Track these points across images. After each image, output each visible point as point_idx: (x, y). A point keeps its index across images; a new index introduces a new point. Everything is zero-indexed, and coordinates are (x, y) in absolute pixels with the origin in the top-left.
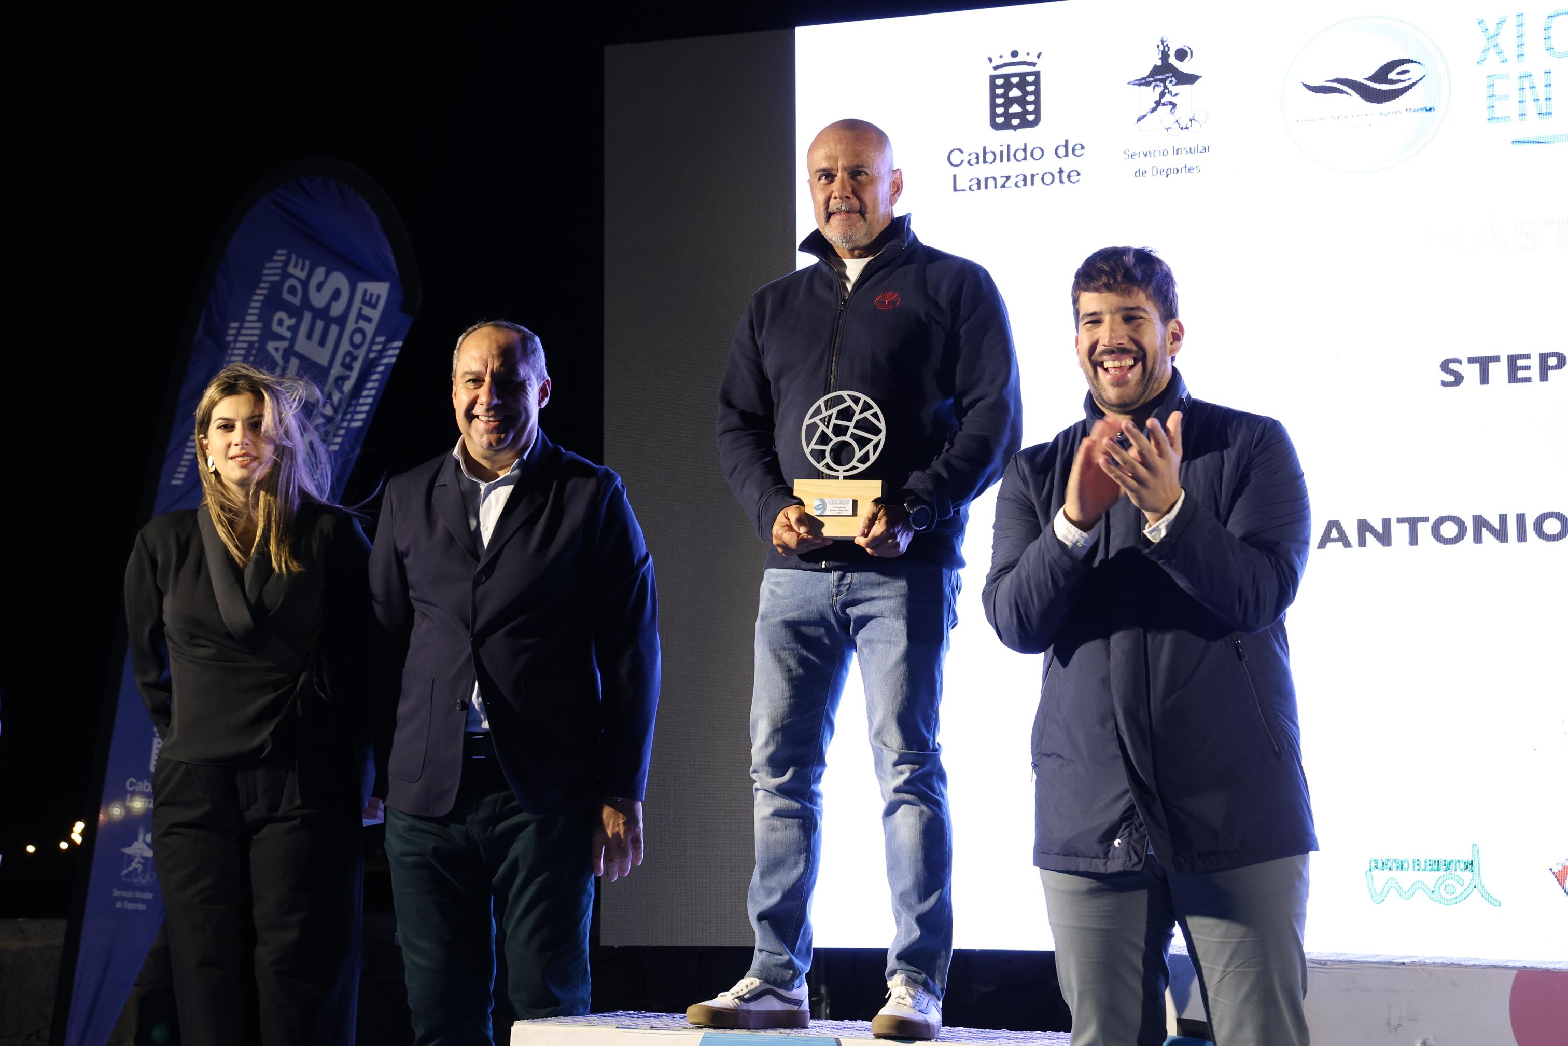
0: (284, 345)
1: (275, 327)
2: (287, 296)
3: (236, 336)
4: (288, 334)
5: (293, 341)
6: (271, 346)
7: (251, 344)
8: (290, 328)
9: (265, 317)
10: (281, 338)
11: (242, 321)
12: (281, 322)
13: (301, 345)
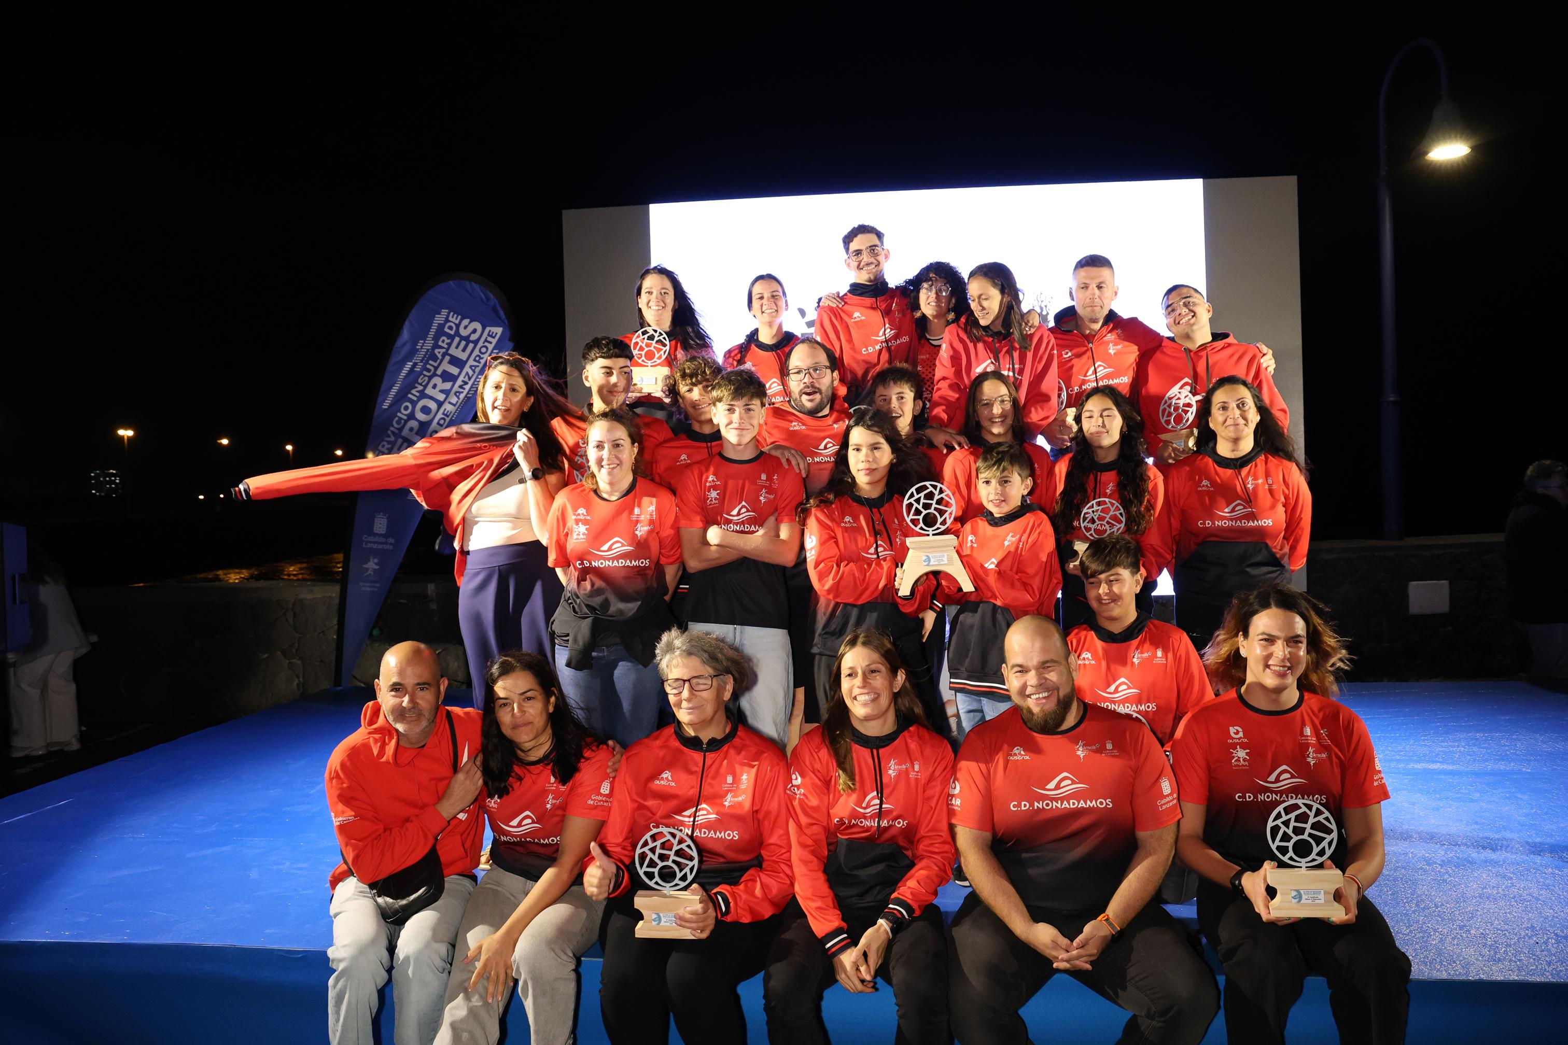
0: (443, 351)
1: (440, 343)
2: (446, 330)
3: (422, 346)
4: (446, 346)
5: (448, 349)
6: (436, 351)
7: (428, 350)
8: (447, 344)
9: (436, 338)
10: (443, 348)
11: (425, 340)
12: (443, 341)
13: (453, 351)
